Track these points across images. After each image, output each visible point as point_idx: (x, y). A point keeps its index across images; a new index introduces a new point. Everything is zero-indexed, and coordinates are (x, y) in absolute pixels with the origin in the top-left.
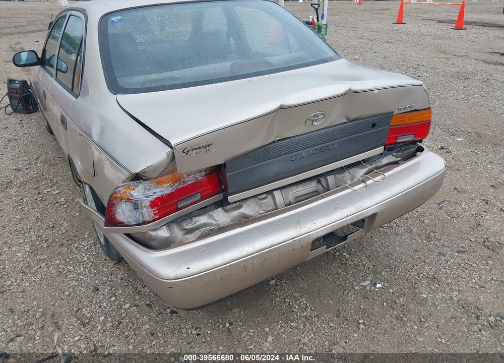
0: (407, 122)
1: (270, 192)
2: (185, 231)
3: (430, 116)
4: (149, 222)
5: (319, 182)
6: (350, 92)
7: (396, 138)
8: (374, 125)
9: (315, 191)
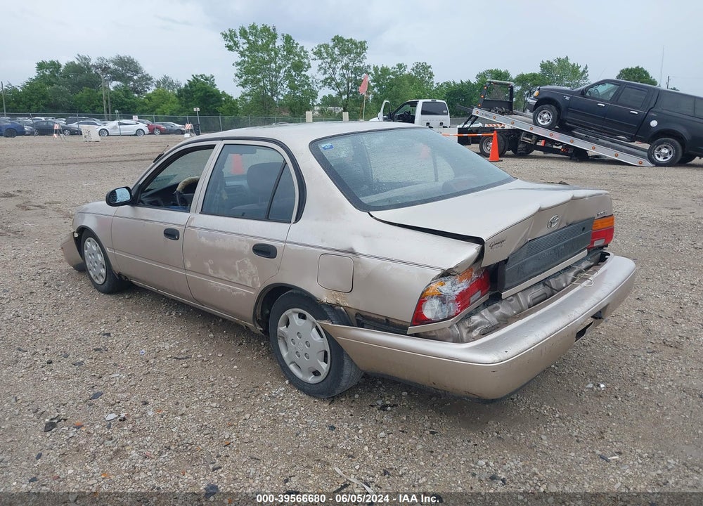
0: (600, 227)
1: (515, 295)
2: (468, 330)
3: (613, 223)
4: (453, 317)
5: (545, 285)
6: (573, 199)
7: (593, 243)
8: (584, 229)
9: (542, 295)
